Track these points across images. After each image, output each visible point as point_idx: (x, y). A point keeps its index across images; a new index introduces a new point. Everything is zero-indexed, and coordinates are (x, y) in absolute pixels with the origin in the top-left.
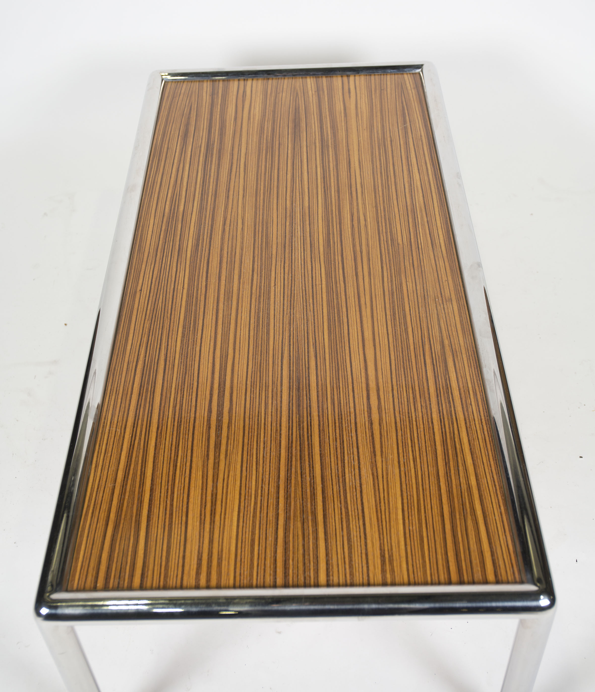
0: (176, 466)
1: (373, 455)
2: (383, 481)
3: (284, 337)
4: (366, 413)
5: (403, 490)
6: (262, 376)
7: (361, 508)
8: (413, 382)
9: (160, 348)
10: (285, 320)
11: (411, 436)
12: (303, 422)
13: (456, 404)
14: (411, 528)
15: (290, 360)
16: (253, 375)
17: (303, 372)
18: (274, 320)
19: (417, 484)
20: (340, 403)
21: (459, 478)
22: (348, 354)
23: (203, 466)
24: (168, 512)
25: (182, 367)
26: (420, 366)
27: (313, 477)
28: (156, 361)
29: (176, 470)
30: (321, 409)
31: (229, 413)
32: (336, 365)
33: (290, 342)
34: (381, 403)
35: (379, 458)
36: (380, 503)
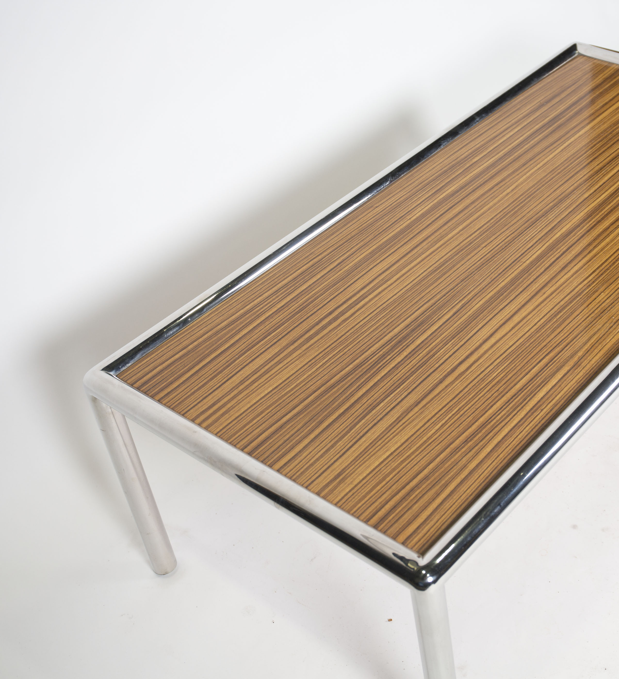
0: (266, 337)
1: (415, 404)
2: (401, 426)
3: (446, 288)
4: (446, 373)
5: (409, 440)
6: (397, 307)
7: (361, 435)
8: (513, 369)
9: (344, 254)
10: (461, 276)
11: (461, 407)
12: (389, 355)
13: (529, 403)
14: (383, 469)
15: (432, 306)
16: (391, 304)
17: (431, 320)
18: (454, 272)
19: (425, 442)
20: (434, 356)
21: (464, 457)
22: (484, 324)
23: (284, 347)
24: (227, 364)
25: (346, 273)
26: (533, 361)
27: (352, 395)
28: (332, 261)
29: (263, 340)
30: (414, 352)
31: (343, 321)
32: (464, 327)
33: (447, 293)
34: (467, 372)
35: (416, 409)
36: (380, 440)
